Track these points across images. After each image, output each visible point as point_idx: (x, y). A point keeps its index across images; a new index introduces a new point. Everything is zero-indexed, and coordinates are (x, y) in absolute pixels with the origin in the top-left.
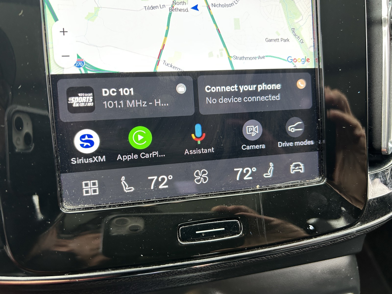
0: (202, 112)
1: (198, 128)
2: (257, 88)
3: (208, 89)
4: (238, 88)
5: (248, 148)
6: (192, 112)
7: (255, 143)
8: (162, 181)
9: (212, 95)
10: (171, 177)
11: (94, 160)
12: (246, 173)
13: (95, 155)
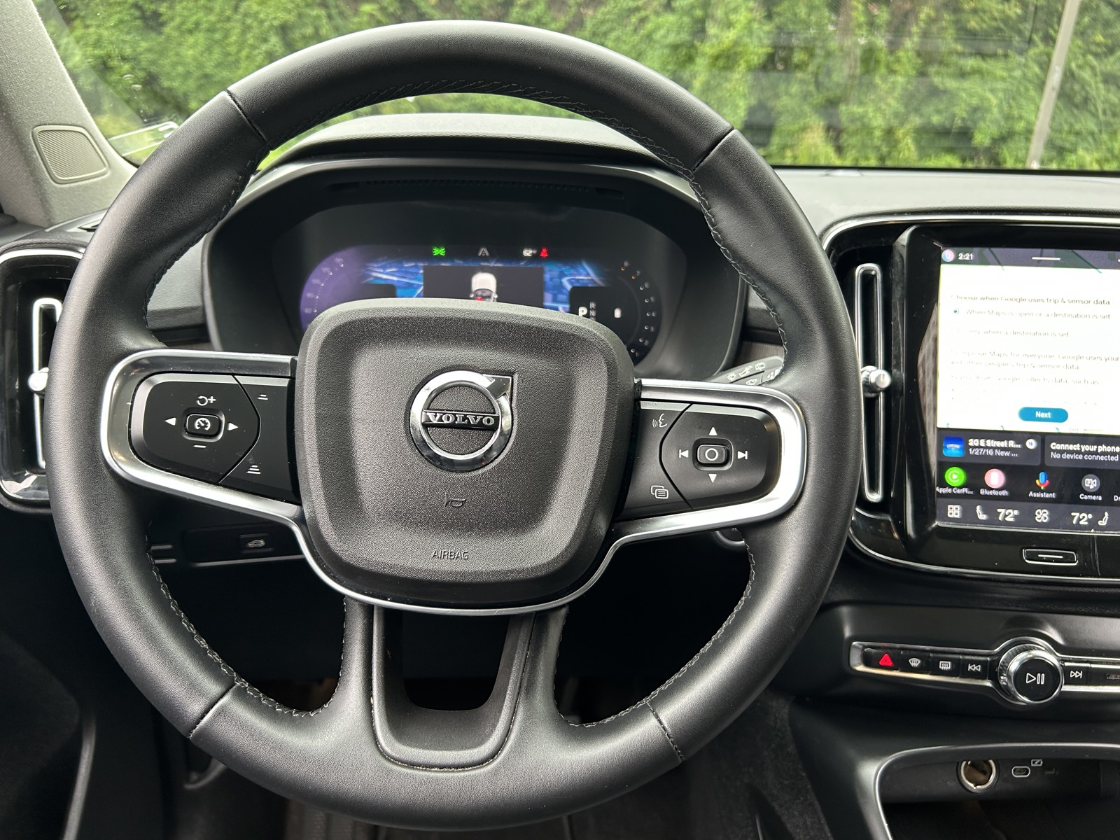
0: (1047, 463)
1: (1042, 475)
2: (1097, 449)
3: (1054, 446)
4: (1080, 448)
5: (1086, 497)
6: (1038, 463)
7: (1093, 494)
8: (1009, 514)
9: (1057, 451)
10: (1016, 512)
11: (959, 491)
12: (1082, 518)
13: (960, 487)
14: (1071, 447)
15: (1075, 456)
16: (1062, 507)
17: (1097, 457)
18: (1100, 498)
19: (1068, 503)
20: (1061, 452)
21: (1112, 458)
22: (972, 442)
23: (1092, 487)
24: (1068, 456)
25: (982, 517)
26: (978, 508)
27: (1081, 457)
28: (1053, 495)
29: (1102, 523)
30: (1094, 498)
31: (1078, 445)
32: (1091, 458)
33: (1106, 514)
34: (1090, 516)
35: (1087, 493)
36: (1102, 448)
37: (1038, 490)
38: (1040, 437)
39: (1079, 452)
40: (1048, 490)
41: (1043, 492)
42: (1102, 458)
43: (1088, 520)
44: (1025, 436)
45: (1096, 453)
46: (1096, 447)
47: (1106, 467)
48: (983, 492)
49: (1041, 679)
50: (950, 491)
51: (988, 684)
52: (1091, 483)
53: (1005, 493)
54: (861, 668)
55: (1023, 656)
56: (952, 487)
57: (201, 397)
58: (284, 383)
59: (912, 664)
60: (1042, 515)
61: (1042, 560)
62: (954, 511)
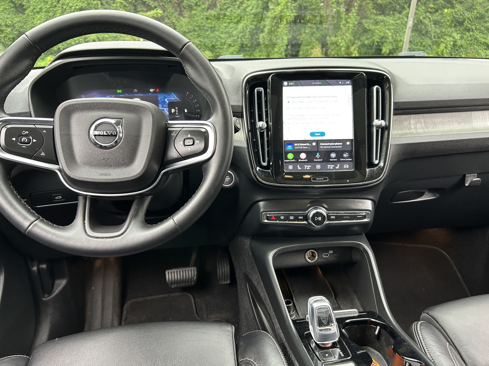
0: (319, 150)
1: (318, 154)
3: (321, 144)
6: (316, 150)
7: (334, 159)
8: (308, 167)
9: (322, 146)
10: (310, 166)
11: (292, 161)
12: (331, 167)
13: (292, 159)
14: (327, 144)
15: (328, 147)
16: (324, 163)
17: (335, 147)
18: (336, 160)
19: (326, 162)
20: (324, 146)
21: (340, 147)
22: (295, 145)
23: (333, 156)
24: (326, 147)
25: (299, 168)
26: (298, 166)
27: (330, 147)
28: (321, 160)
29: (337, 168)
30: (334, 160)
31: (329, 143)
32: (333, 147)
33: (338, 165)
34: (333, 166)
35: (332, 159)
36: (336, 144)
37: (317, 159)
38: (316, 142)
39: (329, 146)
40: (320, 158)
41: (318, 159)
42: (336, 147)
43: (333, 167)
44: (312, 141)
45: (334, 145)
46: (334, 143)
47: (337, 150)
48: (299, 160)
49: (320, 219)
50: (289, 161)
51: (305, 222)
52: (333, 155)
53: (306, 160)
54: (266, 221)
55: (315, 211)
56: (290, 160)
57: (23, 132)
58: (52, 127)
59: (282, 218)
60: (318, 167)
61: (317, 180)
62: (291, 167)
